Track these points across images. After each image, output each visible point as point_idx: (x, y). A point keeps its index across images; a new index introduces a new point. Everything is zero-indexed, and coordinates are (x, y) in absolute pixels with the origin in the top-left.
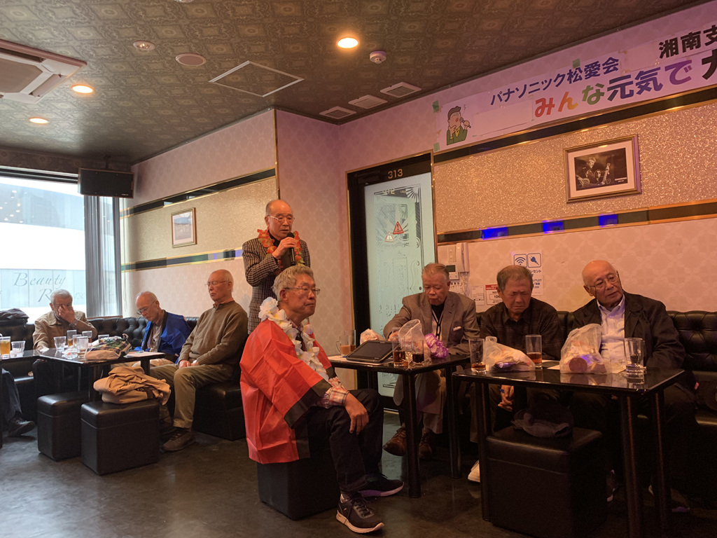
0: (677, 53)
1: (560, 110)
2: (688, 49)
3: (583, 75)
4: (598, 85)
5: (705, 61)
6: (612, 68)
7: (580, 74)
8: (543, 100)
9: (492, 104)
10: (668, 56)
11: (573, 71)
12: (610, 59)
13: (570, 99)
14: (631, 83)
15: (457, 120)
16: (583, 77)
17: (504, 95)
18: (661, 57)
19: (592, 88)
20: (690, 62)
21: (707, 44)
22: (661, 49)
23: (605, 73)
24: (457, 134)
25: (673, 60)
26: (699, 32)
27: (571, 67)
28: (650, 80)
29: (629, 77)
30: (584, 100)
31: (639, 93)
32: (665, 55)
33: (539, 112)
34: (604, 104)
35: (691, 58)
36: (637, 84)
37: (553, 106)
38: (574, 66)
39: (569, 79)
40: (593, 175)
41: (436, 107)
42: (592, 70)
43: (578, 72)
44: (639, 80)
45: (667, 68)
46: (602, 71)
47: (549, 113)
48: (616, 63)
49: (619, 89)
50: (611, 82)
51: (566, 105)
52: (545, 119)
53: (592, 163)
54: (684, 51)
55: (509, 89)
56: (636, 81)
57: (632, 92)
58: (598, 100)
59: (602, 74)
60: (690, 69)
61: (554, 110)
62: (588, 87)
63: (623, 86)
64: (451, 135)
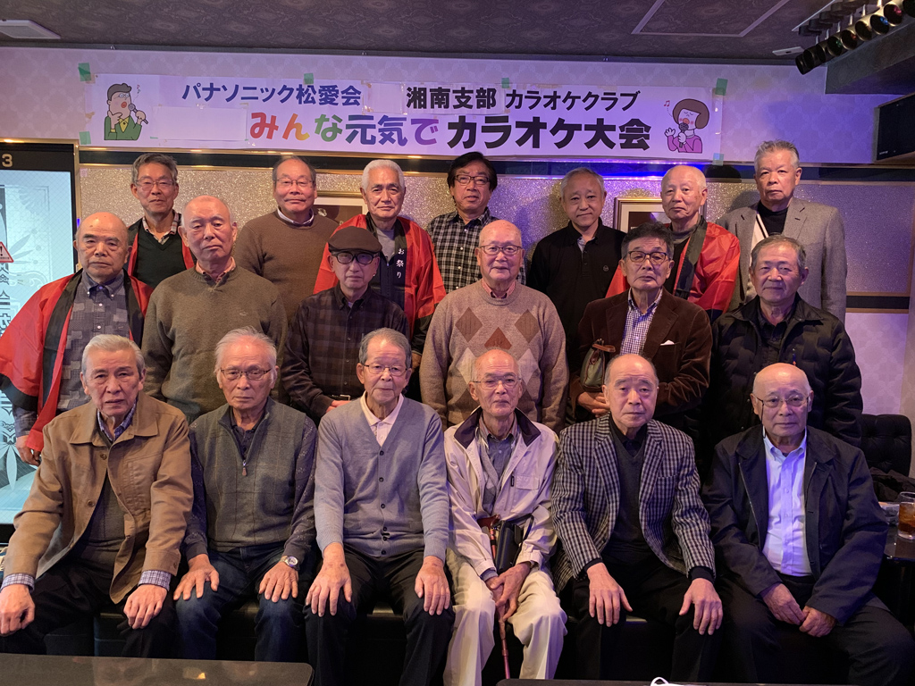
0: (425, 107)
1: (286, 136)
2: (436, 106)
3: (317, 97)
4: (335, 117)
5: (451, 126)
6: (352, 101)
7: (312, 95)
8: (263, 116)
9: (185, 97)
10: (415, 107)
11: (305, 87)
12: (351, 87)
13: (299, 127)
14: (373, 127)
15: (124, 105)
16: (317, 101)
17: (204, 89)
18: (409, 105)
19: (328, 120)
20: (436, 121)
21: (455, 107)
22: (409, 95)
23: (344, 104)
24: (123, 127)
25: (420, 113)
26: (449, 90)
27: (301, 82)
28: (395, 130)
29: (371, 118)
30: (317, 132)
31: (382, 142)
32: (412, 104)
33: (257, 130)
34: (341, 145)
35: (438, 118)
36: (380, 130)
37: (277, 128)
38: (306, 81)
39: (299, 97)
42: (329, 95)
43: (310, 91)
44: (382, 126)
45: (414, 121)
46: (340, 100)
47: (270, 136)
48: (357, 95)
49: (359, 130)
50: (352, 118)
51: (293, 131)
52: (264, 143)
54: (432, 107)
55: (212, 84)
56: (378, 126)
57: (373, 138)
58: (334, 137)
59: (340, 104)
60: (437, 130)
61: (278, 134)
62: (323, 116)
63: (364, 128)
64: (113, 127)
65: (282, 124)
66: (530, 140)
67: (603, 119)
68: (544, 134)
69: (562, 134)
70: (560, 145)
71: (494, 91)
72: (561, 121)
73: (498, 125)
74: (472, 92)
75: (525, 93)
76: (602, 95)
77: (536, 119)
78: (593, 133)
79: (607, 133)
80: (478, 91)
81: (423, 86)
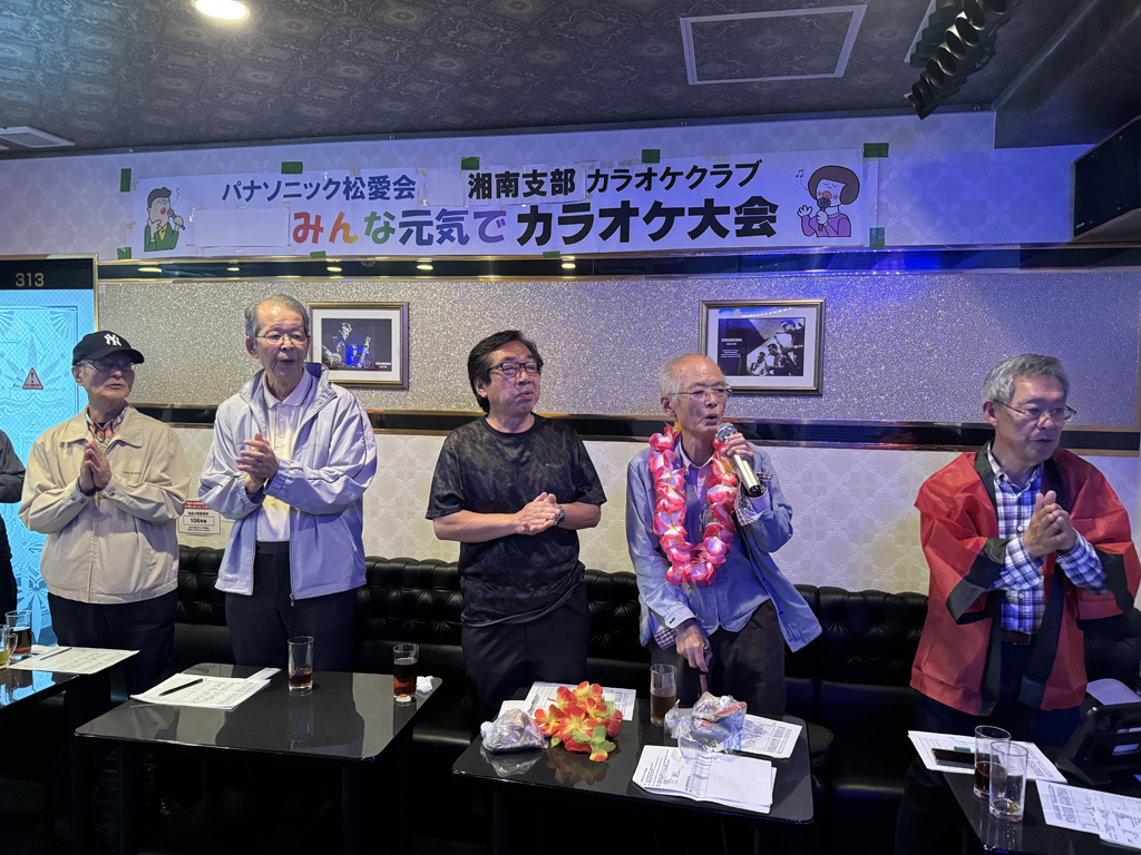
0: (490, 197)
1: (332, 239)
2: (503, 195)
3: (366, 191)
4: (387, 214)
5: (521, 218)
6: (405, 193)
7: (361, 189)
8: (306, 216)
9: (224, 198)
10: (478, 197)
11: (352, 180)
12: (404, 177)
13: (346, 227)
14: (430, 223)
15: (163, 212)
16: (366, 196)
17: (245, 188)
18: (471, 196)
19: (379, 218)
20: (504, 213)
21: (526, 195)
22: (471, 183)
23: (396, 198)
24: (162, 236)
25: (484, 205)
26: (518, 175)
27: (349, 174)
28: (454, 225)
29: (428, 213)
30: (367, 233)
31: (440, 241)
32: (475, 194)
33: (300, 234)
34: (394, 247)
35: (505, 209)
36: (438, 227)
37: (322, 230)
38: (354, 173)
39: (346, 192)
41: (126, 181)
42: (379, 188)
43: (359, 184)
44: (441, 223)
45: (477, 215)
46: (392, 193)
47: (315, 240)
48: (411, 186)
49: (414, 228)
50: (406, 214)
51: (341, 233)
53: (346, 332)
54: (499, 196)
55: (252, 182)
56: (436, 223)
57: (431, 236)
58: (386, 238)
59: (393, 198)
60: (504, 224)
61: (324, 237)
62: (374, 214)
63: (420, 225)
64: (152, 236)
65: (328, 225)
66: (618, 232)
67: (712, 200)
68: (636, 223)
69: (659, 222)
70: (655, 237)
71: (572, 172)
72: (657, 204)
73: (578, 215)
74: (545, 175)
75: (611, 173)
76: (711, 169)
77: (625, 204)
78: (698, 219)
79: (719, 218)
80: (552, 173)
81: (486, 172)
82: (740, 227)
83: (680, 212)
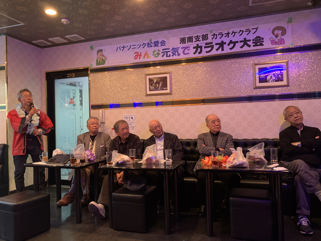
0: (185, 43)
1: (144, 58)
2: (189, 42)
3: (153, 45)
4: (158, 50)
5: (194, 48)
6: (163, 44)
7: (152, 45)
8: (137, 53)
9: (117, 51)
10: (182, 44)
11: (149, 43)
12: (163, 41)
13: (148, 54)
14: (170, 51)
15: (101, 55)
16: (153, 46)
17: (122, 48)
18: (180, 43)
19: (156, 51)
20: (189, 47)
21: (195, 42)
22: (180, 40)
23: (161, 46)
24: (101, 61)
25: (184, 45)
26: (193, 37)
27: (148, 41)
28: (176, 51)
29: (169, 49)
30: (153, 55)
31: (173, 56)
32: (181, 43)
33: (136, 57)
34: (160, 58)
35: (190, 46)
36: (172, 52)
37: (141, 56)
38: (150, 41)
39: (148, 46)
40: (155, 86)
41: (92, 48)
42: (156, 44)
43: (151, 44)
44: (173, 51)
45: (182, 48)
46: (159, 45)
47: (139, 58)
48: (165, 43)
49: (165, 53)
50: (163, 50)
51: (146, 56)
52: (138, 61)
53: (155, 81)
54: (188, 43)
55: (124, 46)
56: (171, 51)
57: (170, 55)
58: (158, 56)
59: (160, 46)
60: (189, 50)
61: (142, 57)
62: (155, 50)
63: (167, 52)
64: (98, 62)
66: (221, 49)
67: (246, 38)
68: (225, 46)
69: (232, 45)
70: (231, 49)
71: (207, 35)
72: (231, 41)
73: (210, 46)
74: (200, 36)
75: (218, 34)
76: (245, 30)
77: (222, 41)
78: (243, 43)
79: (248, 42)
80: (202, 36)
81: (184, 37)
82: (254, 44)
83: (237, 42)
